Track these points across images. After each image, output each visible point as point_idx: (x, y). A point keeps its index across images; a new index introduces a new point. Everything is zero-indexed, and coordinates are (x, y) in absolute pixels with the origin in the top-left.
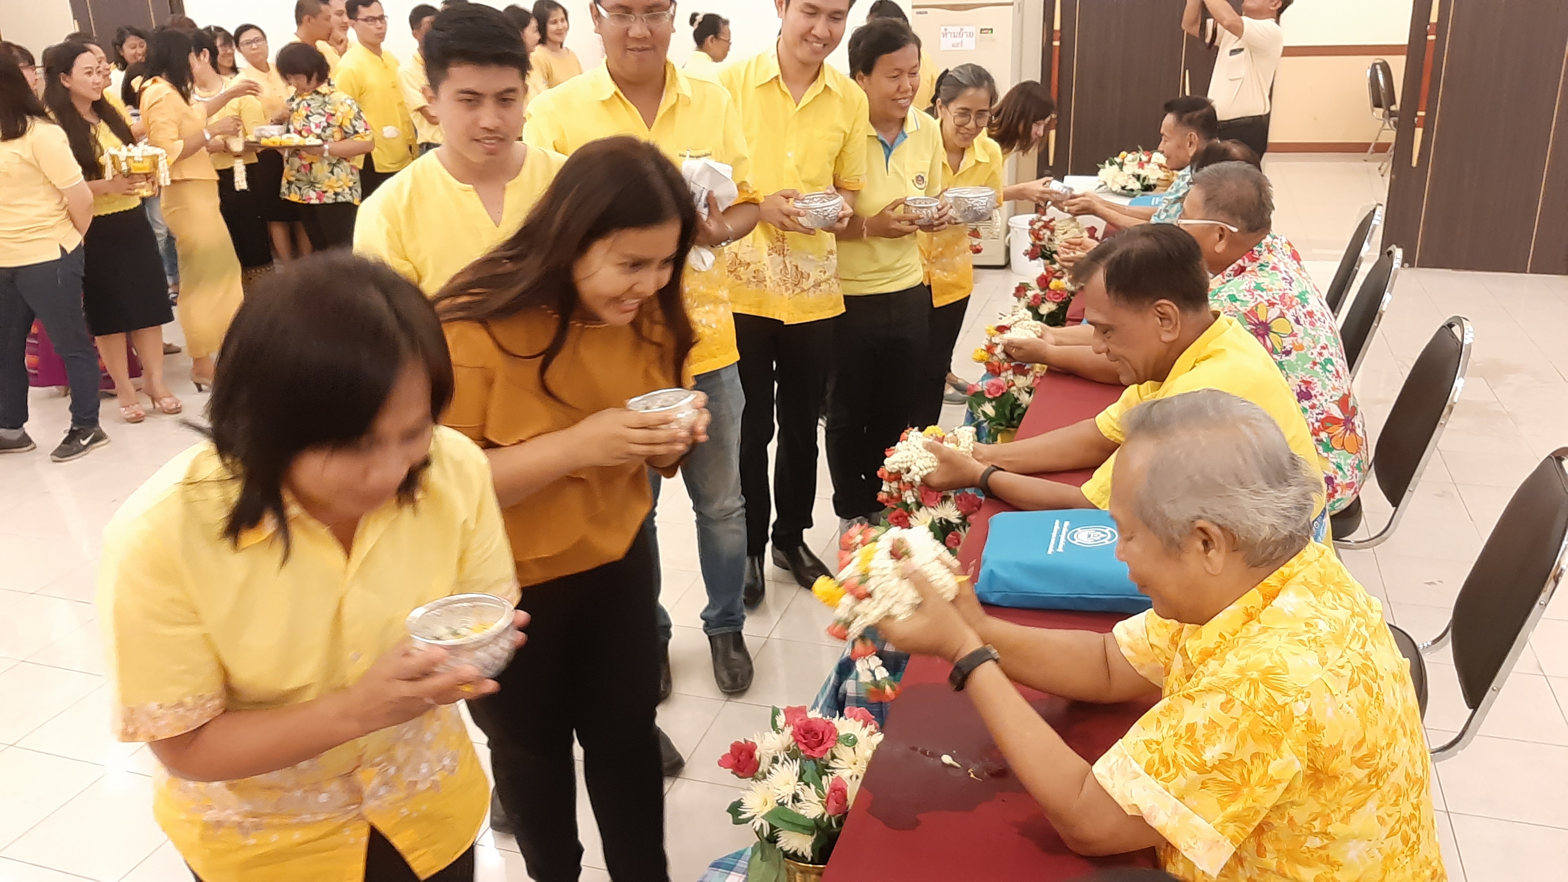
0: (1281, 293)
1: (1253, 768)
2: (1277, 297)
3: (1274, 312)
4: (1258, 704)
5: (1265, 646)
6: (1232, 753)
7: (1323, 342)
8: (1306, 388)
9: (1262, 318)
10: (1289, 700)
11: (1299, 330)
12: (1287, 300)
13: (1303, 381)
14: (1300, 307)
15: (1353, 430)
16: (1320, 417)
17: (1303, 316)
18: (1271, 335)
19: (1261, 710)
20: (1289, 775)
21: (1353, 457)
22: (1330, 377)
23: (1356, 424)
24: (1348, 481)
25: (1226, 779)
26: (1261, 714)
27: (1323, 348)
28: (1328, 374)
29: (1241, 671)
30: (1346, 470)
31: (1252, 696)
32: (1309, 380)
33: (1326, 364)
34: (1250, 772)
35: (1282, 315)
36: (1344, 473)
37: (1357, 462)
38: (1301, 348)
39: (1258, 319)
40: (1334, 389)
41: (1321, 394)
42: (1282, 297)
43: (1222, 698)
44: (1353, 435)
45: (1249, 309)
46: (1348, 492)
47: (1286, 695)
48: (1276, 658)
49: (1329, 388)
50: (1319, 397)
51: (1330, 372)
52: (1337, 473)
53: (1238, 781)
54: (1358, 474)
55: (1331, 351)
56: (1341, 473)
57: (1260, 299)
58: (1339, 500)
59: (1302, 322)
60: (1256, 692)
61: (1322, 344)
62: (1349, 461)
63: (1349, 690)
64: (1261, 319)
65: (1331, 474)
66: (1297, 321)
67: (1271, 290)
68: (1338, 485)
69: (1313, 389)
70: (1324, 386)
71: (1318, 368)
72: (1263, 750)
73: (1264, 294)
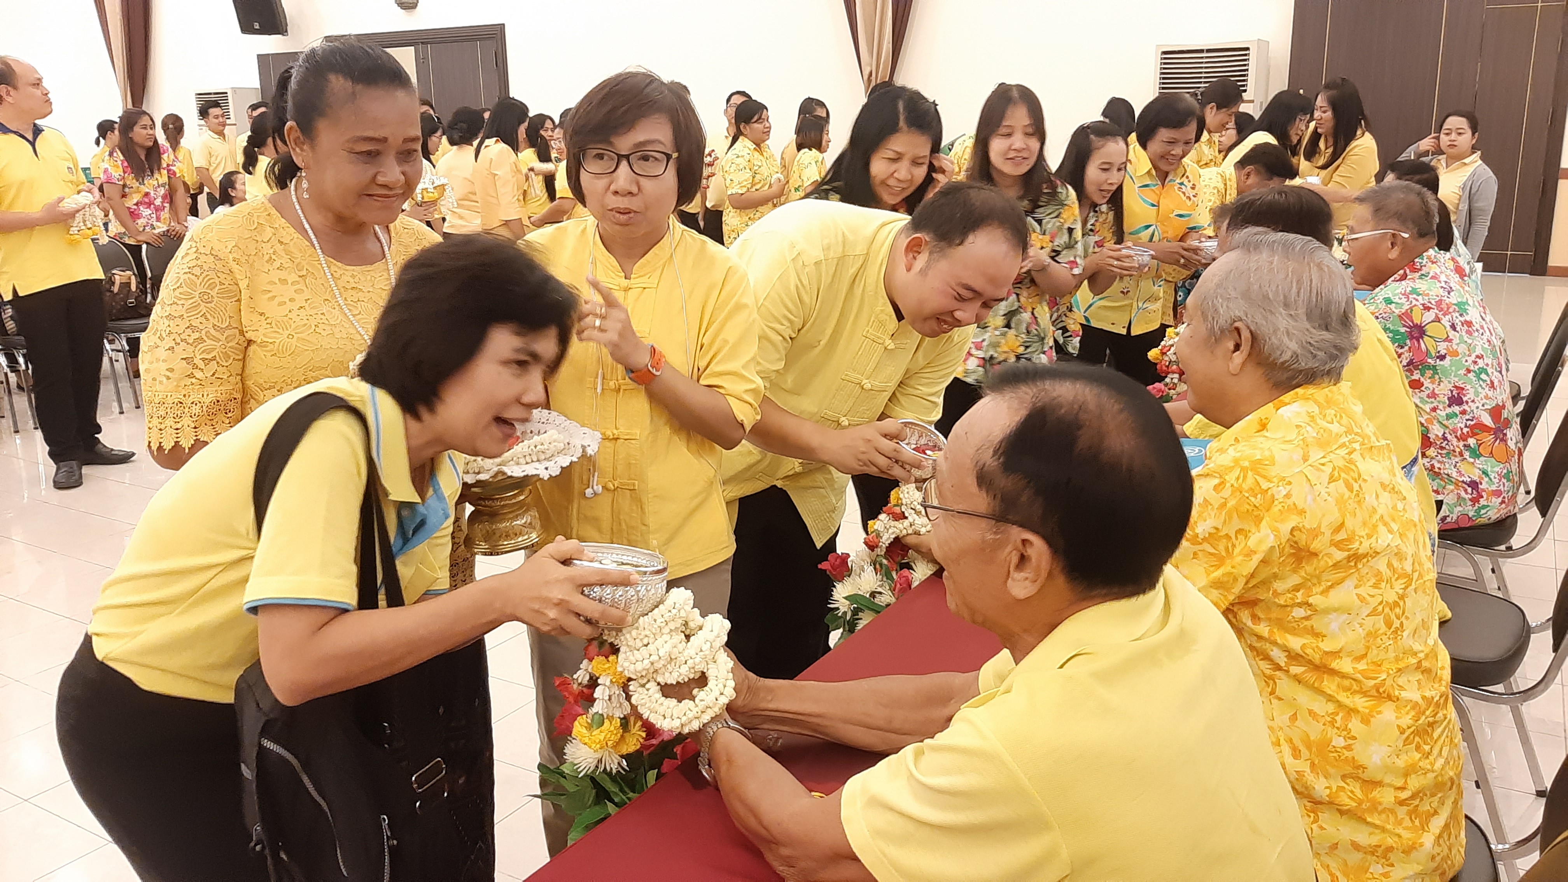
0: (1438, 299)
1: (1237, 543)
2: (1433, 302)
3: (1430, 316)
4: (1245, 486)
5: (1261, 446)
6: (1220, 527)
7: (1479, 351)
8: (1458, 394)
9: (1417, 321)
10: (1271, 485)
11: (1455, 336)
12: (1444, 306)
13: (1455, 387)
14: (1457, 314)
15: (1504, 440)
16: (1469, 423)
17: (1460, 324)
18: (1426, 338)
19: (1247, 492)
20: (1265, 547)
21: (1502, 466)
22: (1484, 385)
23: (1509, 436)
24: (1494, 488)
25: (1213, 551)
26: (1247, 495)
27: (1477, 357)
28: (1481, 383)
29: (1236, 461)
30: (1492, 477)
31: (1240, 481)
32: (1462, 386)
33: (1481, 373)
34: (1234, 546)
35: (1438, 320)
36: (1490, 479)
37: (1505, 471)
38: (1455, 353)
39: (1413, 322)
40: (1487, 397)
41: (1473, 401)
42: (1439, 303)
43: (1216, 481)
44: (1502, 445)
45: (1403, 311)
46: (1494, 500)
47: (1270, 481)
48: (1267, 453)
49: (1482, 396)
50: (1470, 404)
51: (1484, 381)
52: (1483, 479)
53: (1224, 554)
54: (1506, 484)
55: (1486, 361)
56: (1487, 479)
57: (1414, 302)
58: (1484, 507)
59: (1458, 329)
60: (1245, 477)
61: (1477, 353)
62: (1496, 469)
63: (1329, 483)
64: (1415, 322)
65: (1476, 478)
66: (1453, 327)
67: (1428, 295)
68: (1484, 490)
69: (1465, 396)
70: (1477, 394)
71: (1471, 375)
72: (1247, 528)
73: (1420, 298)
